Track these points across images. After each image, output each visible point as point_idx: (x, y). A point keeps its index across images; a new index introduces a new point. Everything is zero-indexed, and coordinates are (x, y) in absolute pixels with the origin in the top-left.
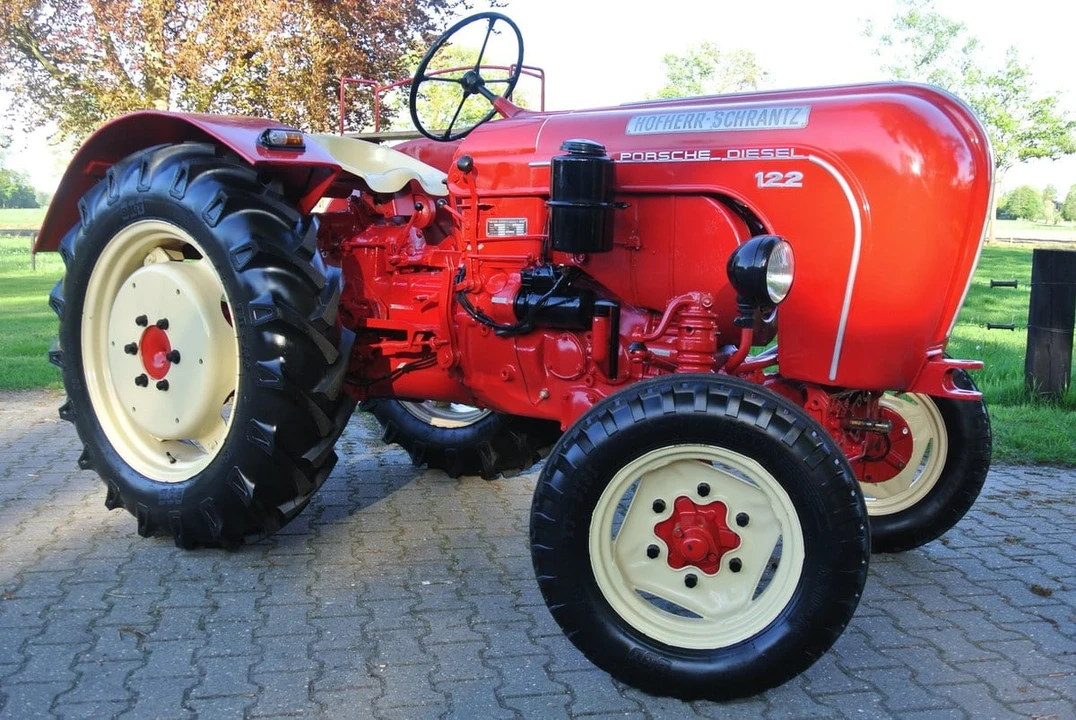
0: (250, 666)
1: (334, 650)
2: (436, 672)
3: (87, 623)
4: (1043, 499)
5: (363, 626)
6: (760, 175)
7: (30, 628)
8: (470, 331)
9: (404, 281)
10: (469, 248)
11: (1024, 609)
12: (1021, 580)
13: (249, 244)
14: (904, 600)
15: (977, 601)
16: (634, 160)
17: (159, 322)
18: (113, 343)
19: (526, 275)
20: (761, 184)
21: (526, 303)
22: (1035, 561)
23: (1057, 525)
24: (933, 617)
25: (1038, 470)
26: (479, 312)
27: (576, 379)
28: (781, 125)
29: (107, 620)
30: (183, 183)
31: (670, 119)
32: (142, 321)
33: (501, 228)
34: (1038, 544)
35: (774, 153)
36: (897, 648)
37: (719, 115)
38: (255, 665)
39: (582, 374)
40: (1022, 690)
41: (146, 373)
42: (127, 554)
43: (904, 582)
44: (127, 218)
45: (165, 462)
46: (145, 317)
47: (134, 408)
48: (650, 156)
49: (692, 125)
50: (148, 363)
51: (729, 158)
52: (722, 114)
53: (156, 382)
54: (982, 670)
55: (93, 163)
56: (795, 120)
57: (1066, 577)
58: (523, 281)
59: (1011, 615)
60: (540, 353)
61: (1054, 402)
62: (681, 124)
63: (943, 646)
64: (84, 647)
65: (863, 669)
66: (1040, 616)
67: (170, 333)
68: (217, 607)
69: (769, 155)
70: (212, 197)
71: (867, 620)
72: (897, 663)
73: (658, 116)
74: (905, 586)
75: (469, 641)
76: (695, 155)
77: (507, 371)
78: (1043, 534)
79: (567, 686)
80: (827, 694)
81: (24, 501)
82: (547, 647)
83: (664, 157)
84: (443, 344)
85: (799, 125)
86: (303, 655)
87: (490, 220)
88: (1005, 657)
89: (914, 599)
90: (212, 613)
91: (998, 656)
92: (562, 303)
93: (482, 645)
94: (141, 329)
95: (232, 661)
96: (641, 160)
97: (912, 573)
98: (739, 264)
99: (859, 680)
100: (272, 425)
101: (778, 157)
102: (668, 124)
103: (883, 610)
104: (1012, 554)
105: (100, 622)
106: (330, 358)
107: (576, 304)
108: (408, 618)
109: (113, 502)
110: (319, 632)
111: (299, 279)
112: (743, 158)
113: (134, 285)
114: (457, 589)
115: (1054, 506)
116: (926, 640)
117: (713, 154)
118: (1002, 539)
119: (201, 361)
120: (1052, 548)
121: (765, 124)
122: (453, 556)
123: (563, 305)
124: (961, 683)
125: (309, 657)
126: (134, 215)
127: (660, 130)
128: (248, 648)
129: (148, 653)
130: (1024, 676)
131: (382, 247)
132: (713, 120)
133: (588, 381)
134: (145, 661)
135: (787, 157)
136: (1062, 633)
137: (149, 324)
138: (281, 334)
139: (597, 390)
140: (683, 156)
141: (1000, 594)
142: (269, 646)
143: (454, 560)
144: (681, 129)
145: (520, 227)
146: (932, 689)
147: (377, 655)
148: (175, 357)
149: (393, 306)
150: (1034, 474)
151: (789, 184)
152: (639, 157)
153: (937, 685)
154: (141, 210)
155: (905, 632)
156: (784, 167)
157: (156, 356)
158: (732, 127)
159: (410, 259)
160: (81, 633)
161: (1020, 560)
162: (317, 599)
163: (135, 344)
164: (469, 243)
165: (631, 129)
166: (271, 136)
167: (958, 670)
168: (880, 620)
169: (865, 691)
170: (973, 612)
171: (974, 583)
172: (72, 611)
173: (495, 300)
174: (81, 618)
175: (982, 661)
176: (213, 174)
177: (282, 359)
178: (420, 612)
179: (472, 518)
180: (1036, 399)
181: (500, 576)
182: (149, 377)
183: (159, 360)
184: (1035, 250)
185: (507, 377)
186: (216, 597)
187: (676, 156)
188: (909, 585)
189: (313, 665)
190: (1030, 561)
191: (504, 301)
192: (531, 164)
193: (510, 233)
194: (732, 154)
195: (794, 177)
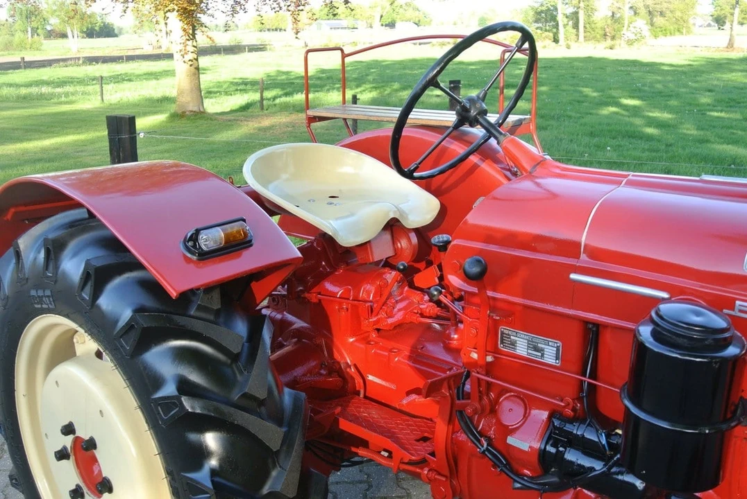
10: (475, 355)
17: (87, 439)
18: (46, 435)
30: (89, 288)
32: (69, 429)
33: (520, 343)
41: (82, 485)
46: (73, 425)
55: (13, 210)
58: (552, 426)
67: (99, 455)
87: (505, 330)
113: (57, 383)
137: (77, 435)
149: (371, 378)
163: (65, 448)
164: (474, 349)
166: (203, 236)
182: (85, 490)
191: (525, 446)
192: (573, 276)
193: (535, 355)
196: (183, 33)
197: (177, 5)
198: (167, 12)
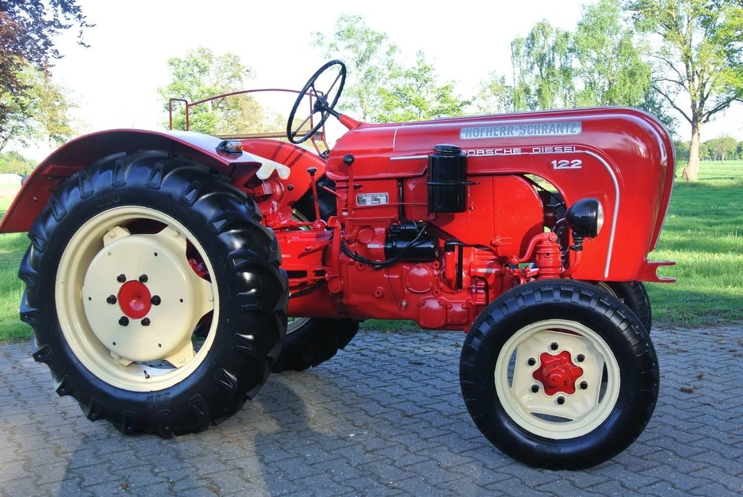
3: (168, 491)
5: (349, 464)
6: (554, 162)
8: (350, 267)
10: (345, 214)
11: (687, 400)
12: (670, 387)
16: (469, 155)
19: (390, 229)
20: (556, 168)
21: (394, 247)
22: (666, 376)
26: (357, 255)
27: (428, 292)
28: (565, 133)
30: (157, 177)
31: (489, 130)
33: (368, 200)
35: (563, 149)
37: (523, 128)
39: (432, 289)
40: (731, 438)
41: (125, 315)
42: (127, 447)
44: (101, 206)
45: (141, 378)
46: (124, 275)
47: (114, 344)
48: (479, 152)
49: (506, 134)
51: (534, 153)
52: (525, 127)
53: (138, 320)
54: (703, 432)
56: (573, 130)
57: (690, 382)
58: (388, 233)
59: (686, 405)
60: (402, 278)
62: (498, 133)
66: (699, 403)
67: (150, 285)
68: (241, 469)
69: (558, 150)
73: (480, 129)
75: (424, 461)
76: (511, 151)
77: (380, 291)
79: (510, 474)
80: (645, 455)
82: (472, 457)
83: (490, 153)
84: (334, 277)
85: (577, 133)
86: (335, 485)
87: (359, 195)
88: (706, 424)
90: (243, 473)
91: (702, 424)
92: (419, 244)
93: (434, 462)
94: (121, 284)
96: (474, 155)
98: (576, 215)
101: (565, 152)
102: (489, 133)
105: (176, 489)
107: (431, 245)
108: (370, 455)
110: (327, 471)
112: (543, 153)
113: (109, 254)
114: (376, 435)
117: (522, 151)
119: (182, 300)
121: (555, 133)
122: (346, 418)
123: (419, 246)
124: (700, 439)
125: (340, 485)
126: (109, 204)
127: (485, 136)
130: (724, 432)
132: (519, 131)
133: (437, 292)
135: (571, 152)
136: (719, 409)
137: (128, 280)
139: (442, 297)
140: (503, 152)
142: (307, 484)
143: (350, 420)
144: (499, 136)
145: (383, 199)
146: (690, 444)
147: (380, 478)
151: (573, 167)
152: (472, 153)
154: (116, 200)
156: (570, 157)
157: (134, 302)
158: (533, 135)
165: (463, 136)
166: (228, 145)
167: (692, 434)
169: (661, 451)
172: (145, 486)
173: (370, 246)
174: (159, 489)
175: (698, 428)
178: (373, 451)
179: (325, 395)
181: (391, 425)
182: (130, 318)
185: (379, 296)
186: (230, 463)
187: (498, 152)
191: (377, 246)
192: (393, 159)
193: (376, 203)
194: (535, 150)
195: (576, 162)
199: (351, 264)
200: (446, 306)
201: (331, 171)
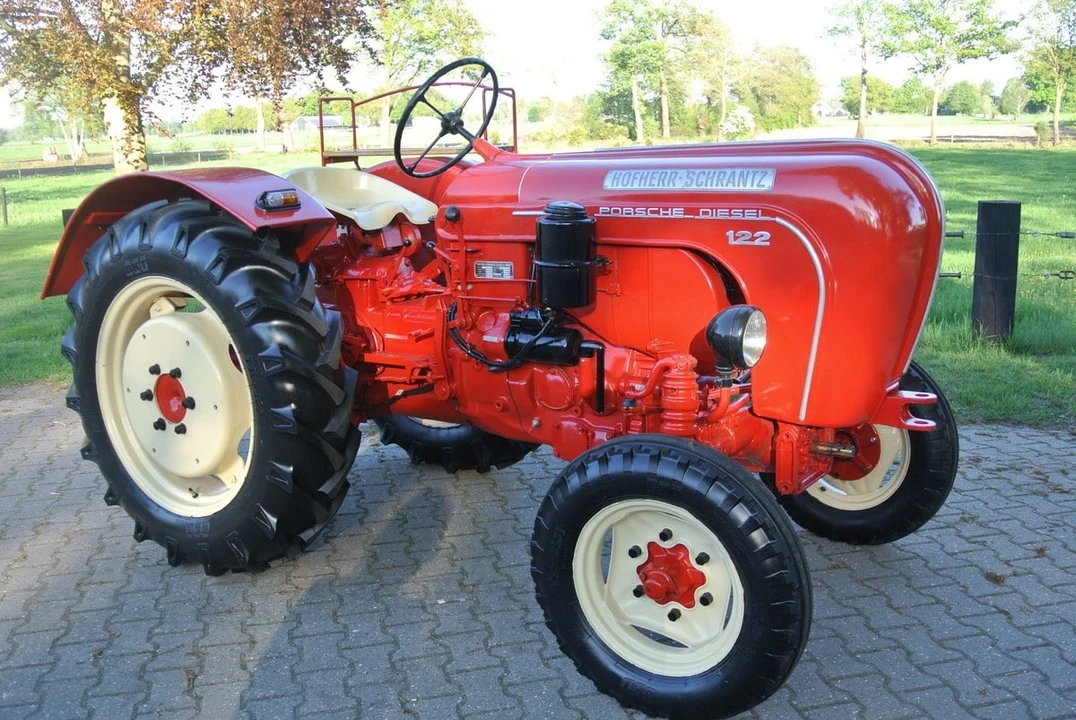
0: (295, 708)
1: (368, 684)
2: (463, 703)
3: (138, 669)
4: (993, 466)
5: (390, 655)
6: (730, 233)
7: (87, 678)
8: (464, 364)
9: (396, 312)
10: (460, 287)
11: (980, 600)
12: (976, 566)
13: (253, 300)
14: (875, 595)
15: (938, 592)
16: (613, 215)
17: (172, 371)
18: (128, 390)
19: (514, 317)
20: (732, 242)
21: (516, 341)
22: (989, 543)
23: (1007, 498)
24: (901, 613)
25: (988, 429)
26: (473, 347)
27: (566, 409)
28: (748, 188)
29: (155, 665)
30: (183, 243)
31: (645, 176)
32: (155, 370)
33: (489, 271)
34: (990, 521)
35: (743, 213)
36: (870, 652)
37: (691, 175)
38: (298, 706)
39: (571, 406)
40: (983, 693)
41: (162, 417)
42: (162, 585)
43: (873, 574)
44: (132, 273)
45: (188, 497)
46: (158, 366)
47: (154, 450)
48: (627, 211)
49: (666, 184)
50: (164, 408)
51: (702, 217)
52: (694, 173)
53: (174, 425)
54: (946, 671)
55: (93, 215)
56: (761, 183)
57: (1016, 560)
58: (512, 323)
59: (970, 608)
60: (530, 387)
61: (999, 346)
62: (655, 182)
63: (911, 647)
64: (141, 696)
65: (841, 678)
66: (996, 607)
67: (183, 381)
68: (254, 642)
69: (738, 215)
70: (214, 255)
71: (843, 621)
72: (871, 669)
73: (633, 172)
74: (873, 579)
75: (488, 667)
76: (669, 212)
77: (501, 403)
78: (994, 510)
79: (582, 713)
80: (812, 708)
81: (51, 526)
82: (559, 670)
83: (641, 213)
84: (439, 379)
85: (766, 188)
86: (340, 692)
87: (476, 263)
88: (966, 656)
89: (882, 594)
90: (250, 650)
91: (961, 655)
92: (552, 342)
93: (500, 671)
94: (155, 377)
95: (278, 703)
96: (619, 215)
97: (879, 563)
98: (718, 332)
99: (840, 690)
100: (289, 465)
101: (747, 218)
102: (643, 181)
103: (856, 609)
104: (968, 535)
105: (150, 667)
106: (338, 401)
107: (564, 343)
108: (430, 644)
109: (141, 534)
110: (352, 665)
111: (303, 329)
112: (714, 217)
113: (144, 336)
114: (471, 607)
115: (1004, 474)
116: (895, 640)
117: (686, 212)
118: (958, 518)
119: (216, 407)
120: (1003, 526)
121: (734, 186)
122: (462, 569)
123: (552, 344)
124: (929, 688)
125: (347, 693)
126: (138, 272)
127: (636, 186)
128: (290, 688)
129: (199, 698)
130: (982, 677)
131: (373, 280)
132: (685, 179)
133: (576, 411)
134: (198, 708)
135: (754, 218)
136: (1014, 626)
137: (162, 373)
138: (290, 382)
139: (585, 420)
140: (658, 212)
141: (959, 583)
142: (308, 684)
143: (464, 572)
144: (656, 187)
145: (506, 272)
146: (902, 695)
147: (407, 688)
148: (190, 404)
149: (388, 336)
150: (984, 435)
151: (757, 242)
152: (617, 211)
153: (907, 691)
154: (144, 267)
155: (876, 632)
156: (753, 226)
157: (172, 402)
158: (703, 187)
159: (402, 290)
160: (134, 681)
161: (974, 543)
162: (345, 627)
163: (149, 391)
164: (459, 283)
165: (609, 184)
166: (269, 198)
167: (926, 673)
168: (854, 620)
169: (844, 702)
170: (936, 606)
171: (936, 572)
172: (122, 655)
173: (486, 338)
174: (131, 664)
175: (945, 662)
176: (212, 232)
177: (293, 405)
178: (440, 636)
179: (474, 521)
180: (983, 343)
181: (509, 588)
182: (167, 421)
183: (175, 404)
184: (979, 202)
185: (500, 408)
186: (251, 631)
187: (652, 212)
188: (877, 578)
189: (352, 703)
190: (984, 543)
191: (495, 339)
192: (515, 213)
193: (497, 277)
194: (704, 213)
195: (762, 236)
196: (125, 125)
197: (117, 88)
198: (103, 97)
199: (464, 360)
200: (587, 432)
201: (443, 227)
